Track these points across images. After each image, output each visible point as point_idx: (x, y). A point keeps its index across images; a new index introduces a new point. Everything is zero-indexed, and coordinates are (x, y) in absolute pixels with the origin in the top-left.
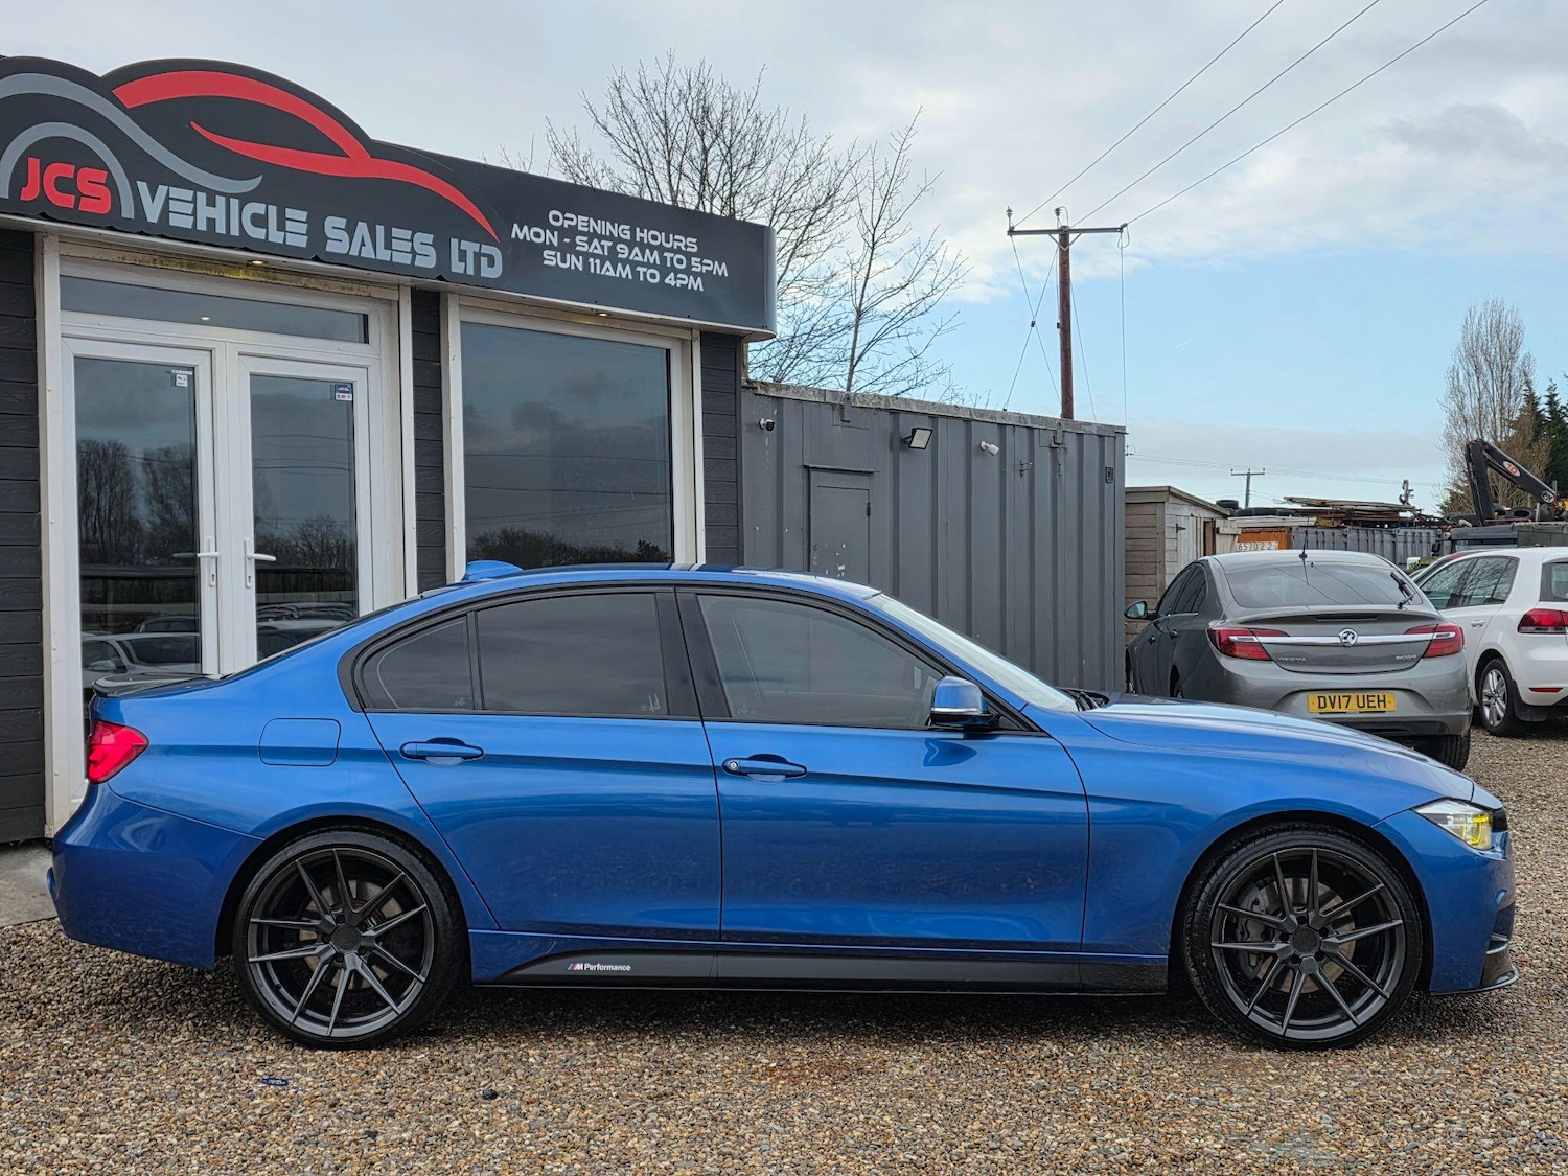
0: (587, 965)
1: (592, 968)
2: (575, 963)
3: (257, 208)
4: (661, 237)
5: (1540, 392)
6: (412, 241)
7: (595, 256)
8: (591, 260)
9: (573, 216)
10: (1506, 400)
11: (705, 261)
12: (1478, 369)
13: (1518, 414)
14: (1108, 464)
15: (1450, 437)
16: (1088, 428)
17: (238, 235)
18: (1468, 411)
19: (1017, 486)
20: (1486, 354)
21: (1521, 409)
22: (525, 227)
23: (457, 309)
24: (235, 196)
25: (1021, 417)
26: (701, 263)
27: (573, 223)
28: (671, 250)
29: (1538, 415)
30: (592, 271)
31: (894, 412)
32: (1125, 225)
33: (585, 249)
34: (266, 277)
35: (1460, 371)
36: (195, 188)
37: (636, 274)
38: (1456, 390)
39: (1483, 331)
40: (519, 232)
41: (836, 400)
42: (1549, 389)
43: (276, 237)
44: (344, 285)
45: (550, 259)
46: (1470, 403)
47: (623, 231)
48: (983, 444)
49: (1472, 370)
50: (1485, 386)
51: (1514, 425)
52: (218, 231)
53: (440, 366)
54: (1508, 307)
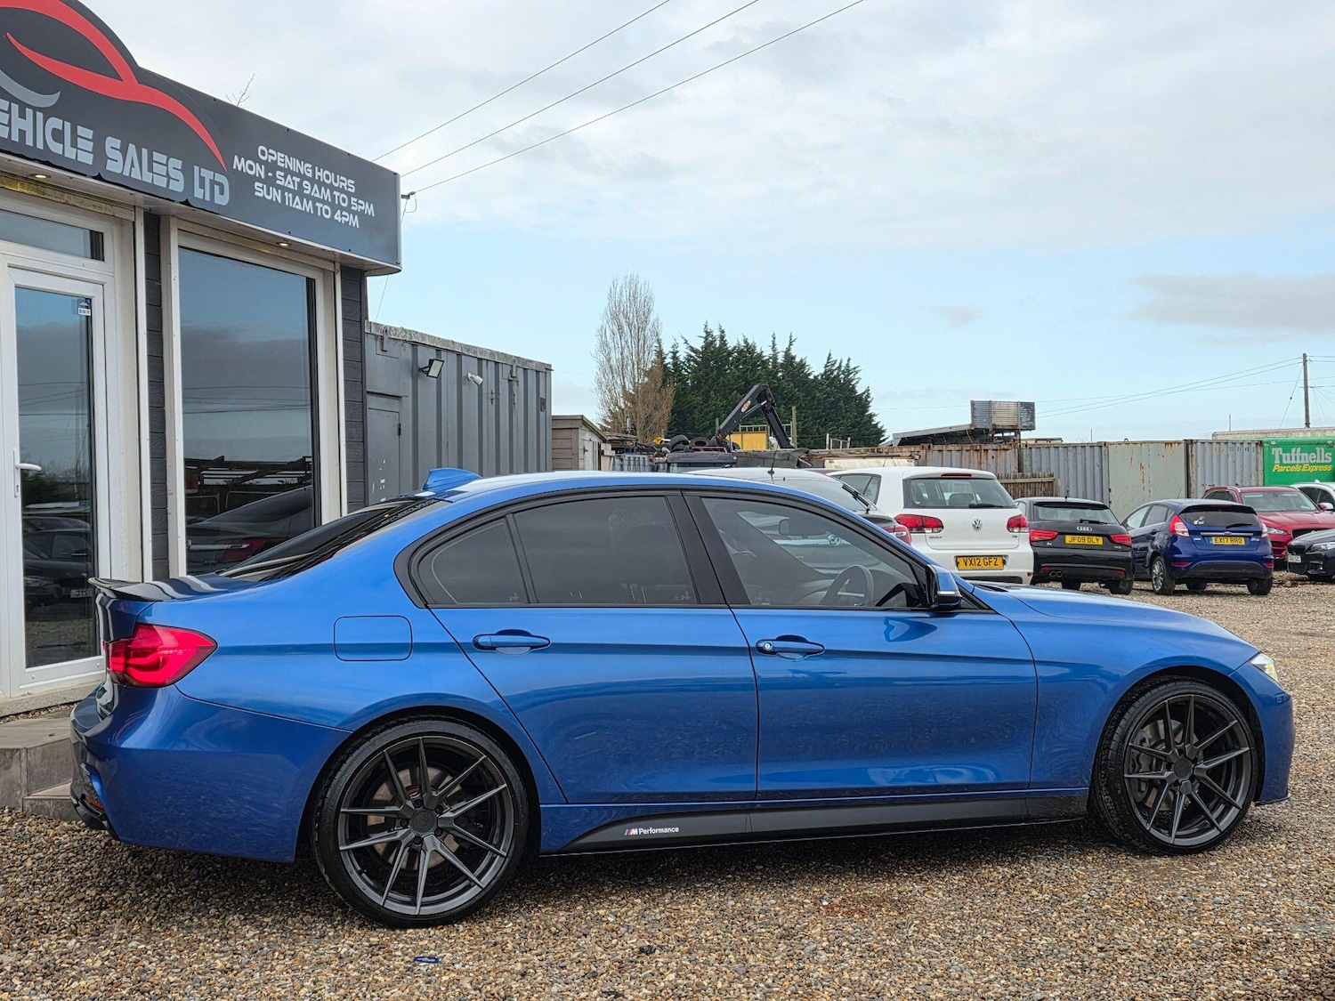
0: (641, 830)
1: (645, 832)
2: (630, 829)
3: (54, 123)
4: (332, 176)
5: (667, 349)
6: (167, 165)
7: (290, 191)
8: (286, 194)
9: (274, 152)
10: (641, 354)
11: (360, 202)
12: (620, 328)
13: (650, 366)
14: (542, 395)
15: (600, 383)
16: (530, 364)
17: (42, 148)
18: (613, 362)
19: (489, 409)
20: (626, 317)
21: (652, 362)
22: (243, 159)
23: (177, 231)
24: (40, 109)
25: (492, 353)
26: (357, 202)
27: (274, 159)
28: (338, 189)
29: (665, 366)
30: (287, 204)
31: (414, 345)
32: (413, 193)
33: (282, 183)
34: (38, 191)
35: (608, 330)
36: (11, 99)
37: (315, 208)
38: (604, 345)
39: (624, 299)
40: (240, 164)
41: (377, 331)
42: (673, 347)
43: (70, 153)
44: (95, 203)
45: (260, 190)
46: (615, 356)
47: (305, 168)
48: (470, 375)
49: (616, 330)
50: (626, 342)
51: (647, 374)
52: (27, 143)
53: (160, 286)
54: (641, 281)
